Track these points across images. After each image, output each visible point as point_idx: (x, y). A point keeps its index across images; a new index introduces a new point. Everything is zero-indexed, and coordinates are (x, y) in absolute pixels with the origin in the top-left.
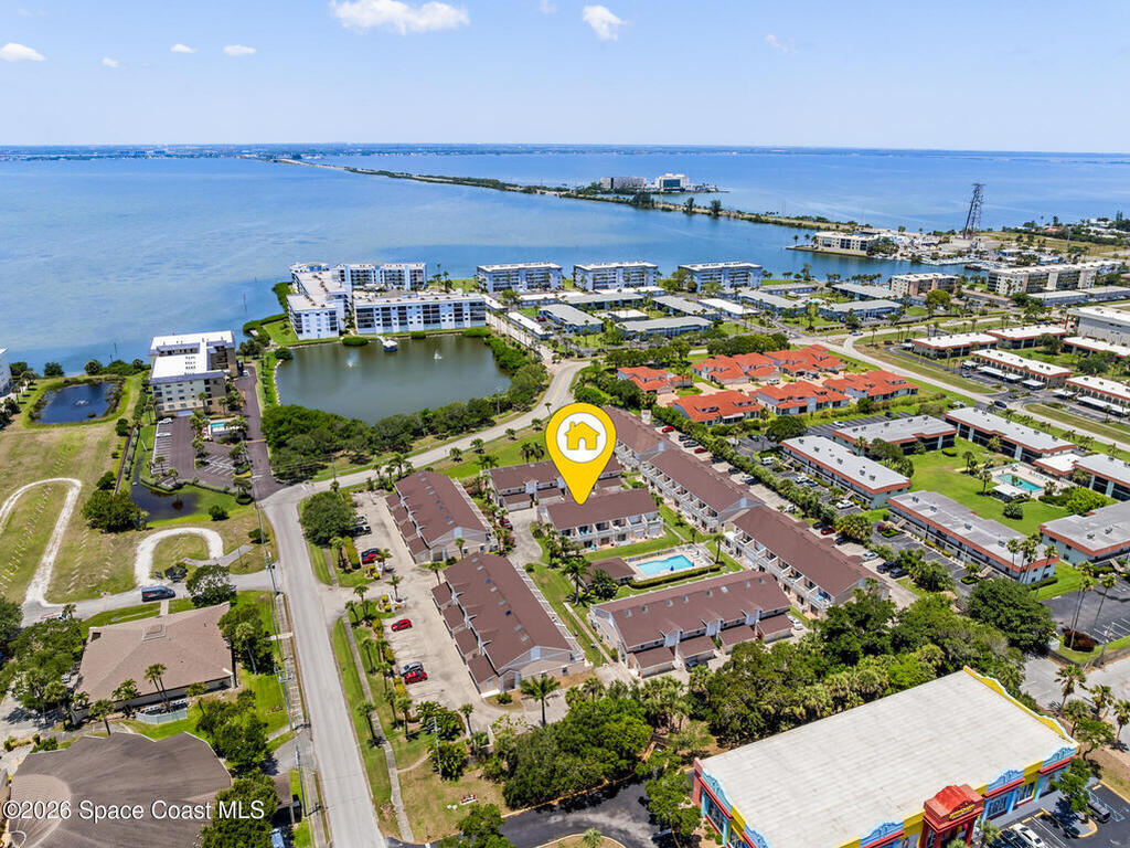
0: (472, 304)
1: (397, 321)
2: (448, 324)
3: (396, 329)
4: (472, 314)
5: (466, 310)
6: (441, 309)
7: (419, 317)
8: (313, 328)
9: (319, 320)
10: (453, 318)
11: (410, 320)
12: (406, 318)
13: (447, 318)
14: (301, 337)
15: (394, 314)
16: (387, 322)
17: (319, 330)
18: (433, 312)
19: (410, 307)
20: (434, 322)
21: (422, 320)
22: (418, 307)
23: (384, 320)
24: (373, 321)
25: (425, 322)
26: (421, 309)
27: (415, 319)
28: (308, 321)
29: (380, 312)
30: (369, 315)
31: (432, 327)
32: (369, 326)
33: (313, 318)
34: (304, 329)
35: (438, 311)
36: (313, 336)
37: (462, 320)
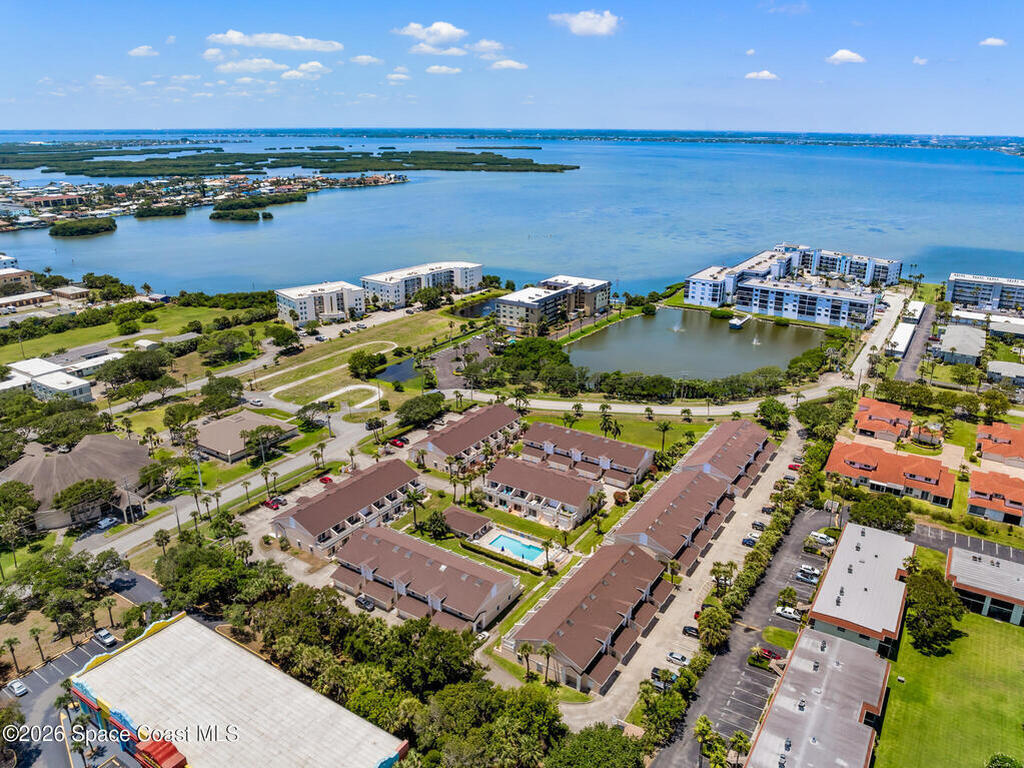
0: (853, 304)
1: (773, 305)
2: (822, 319)
3: (771, 312)
4: (849, 315)
5: (845, 309)
6: (818, 302)
7: (795, 306)
8: (698, 295)
9: (703, 289)
10: (829, 313)
11: (785, 307)
12: (781, 304)
13: (823, 312)
14: (686, 301)
15: (772, 298)
16: (763, 304)
17: (702, 298)
18: (809, 303)
19: (788, 295)
20: (809, 314)
21: (797, 309)
22: (796, 296)
23: (760, 301)
24: (751, 300)
25: (799, 312)
26: (798, 299)
27: (790, 307)
28: (694, 288)
29: (759, 293)
30: (748, 294)
31: (805, 317)
32: (746, 304)
33: (699, 286)
34: (690, 294)
35: (814, 304)
36: (696, 302)
37: (838, 318)
